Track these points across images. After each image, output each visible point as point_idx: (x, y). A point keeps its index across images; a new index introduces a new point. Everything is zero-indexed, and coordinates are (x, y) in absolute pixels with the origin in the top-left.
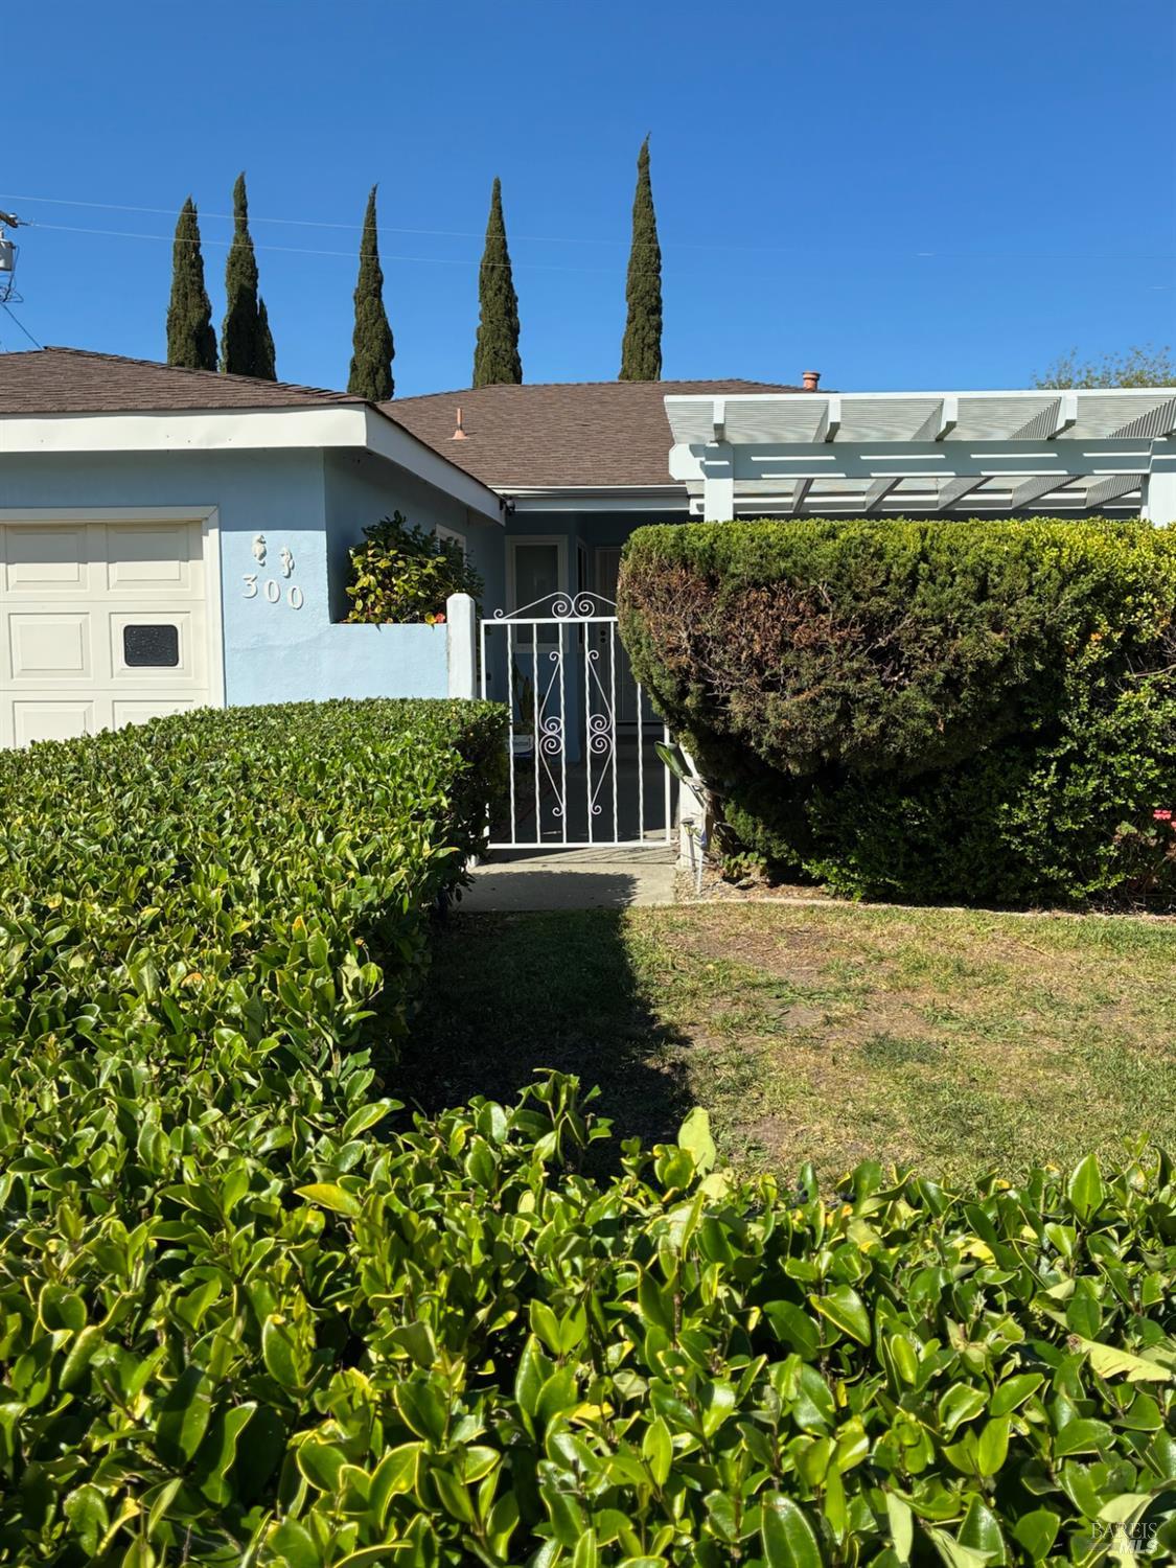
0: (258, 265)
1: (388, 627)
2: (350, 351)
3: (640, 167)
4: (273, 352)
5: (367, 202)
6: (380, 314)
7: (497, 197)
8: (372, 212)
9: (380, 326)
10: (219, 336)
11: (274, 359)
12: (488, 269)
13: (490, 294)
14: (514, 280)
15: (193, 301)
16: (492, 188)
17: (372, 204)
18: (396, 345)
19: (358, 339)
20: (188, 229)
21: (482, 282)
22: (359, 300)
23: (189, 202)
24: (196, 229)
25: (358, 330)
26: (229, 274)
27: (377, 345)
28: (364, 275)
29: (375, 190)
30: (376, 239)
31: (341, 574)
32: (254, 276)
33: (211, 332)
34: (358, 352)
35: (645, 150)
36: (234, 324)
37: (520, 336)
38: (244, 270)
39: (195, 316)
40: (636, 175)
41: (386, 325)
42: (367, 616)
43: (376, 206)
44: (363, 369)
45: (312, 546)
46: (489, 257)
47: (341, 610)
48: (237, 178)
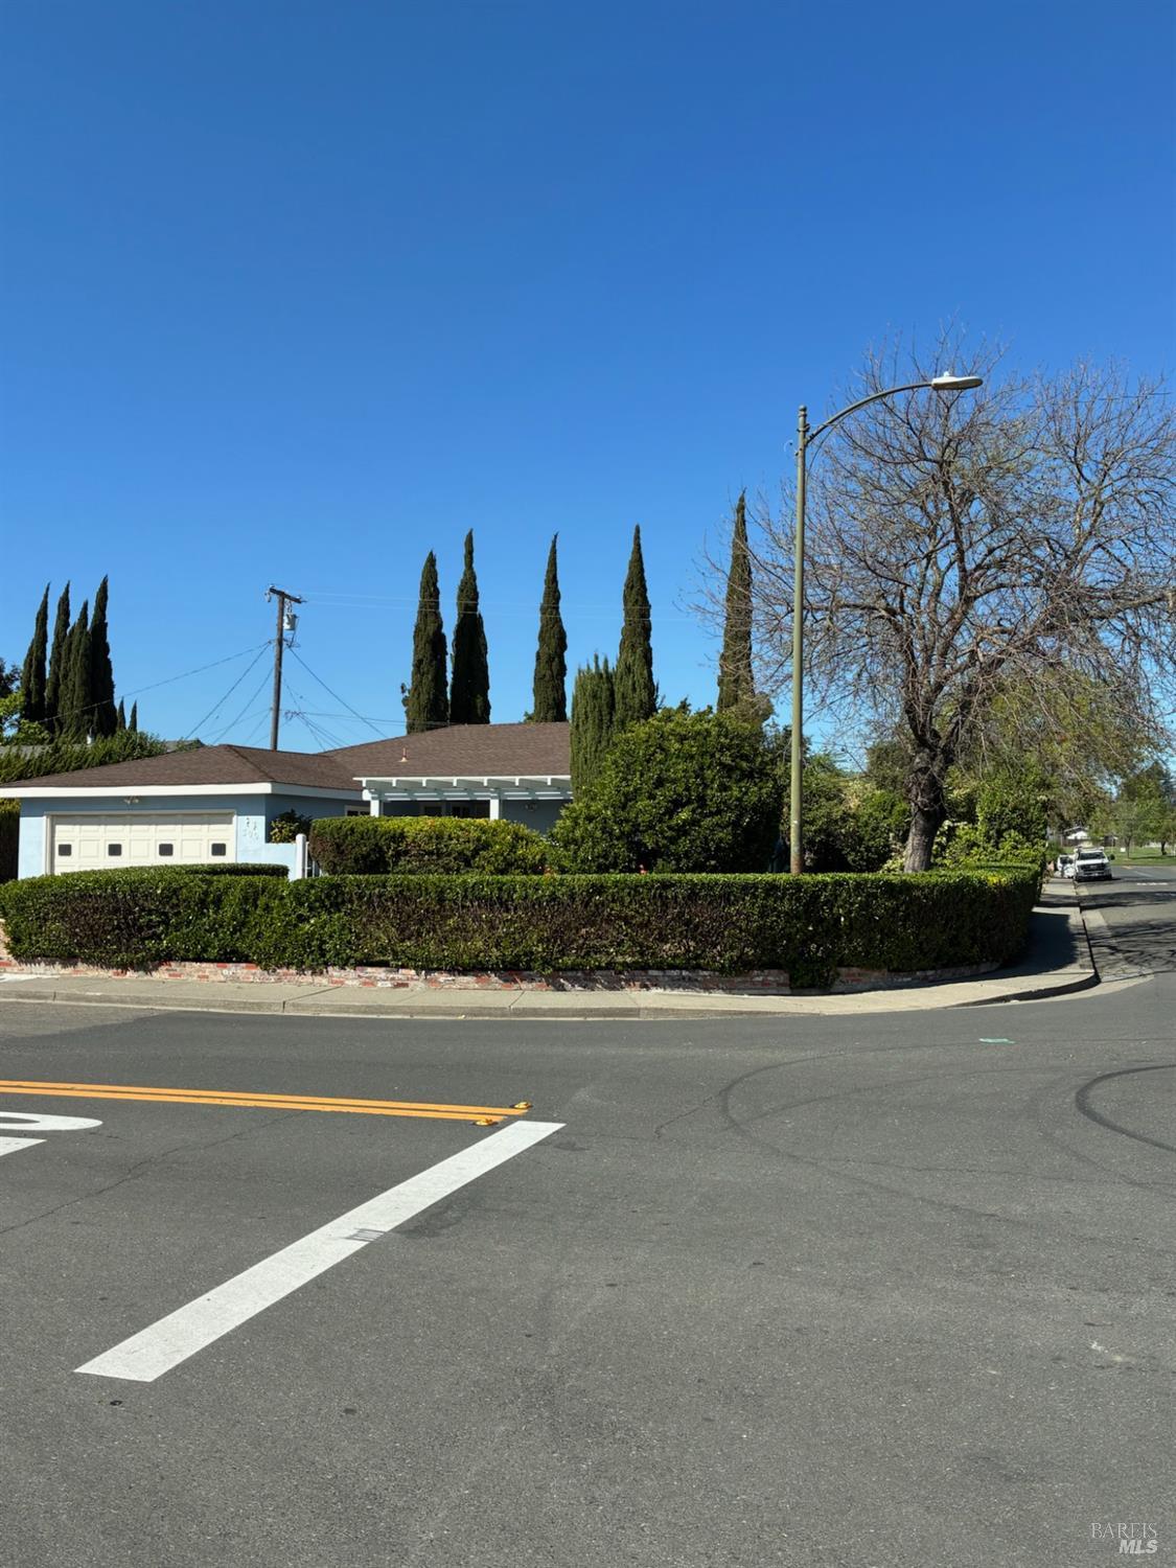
0: (478, 590)
1: (281, 844)
2: (536, 646)
3: (738, 512)
4: (486, 648)
5: (550, 545)
6: (558, 621)
7: (637, 538)
8: (554, 551)
9: (556, 629)
10: (450, 638)
11: (486, 653)
12: (629, 587)
13: (630, 604)
14: (648, 595)
15: (430, 619)
16: (634, 531)
17: (554, 546)
18: (568, 641)
19: (541, 638)
20: (430, 572)
21: (625, 596)
22: (543, 610)
23: (431, 554)
24: (435, 571)
25: (541, 632)
26: (459, 598)
27: (554, 642)
28: (547, 594)
29: (556, 537)
30: (556, 570)
31: (269, 828)
32: (475, 596)
33: (442, 638)
34: (541, 647)
35: (742, 500)
36: (460, 631)
37: (652, 633)
38: (469, 592)
39: (431, 628)
40: (734, 517)
41: (561, 627)
42: (276, 841)
43: (557, 548)
44: (544, 658)
45: (261, 820)
46: (630, 579)
47: (269, 839)
48: (467, 532)
